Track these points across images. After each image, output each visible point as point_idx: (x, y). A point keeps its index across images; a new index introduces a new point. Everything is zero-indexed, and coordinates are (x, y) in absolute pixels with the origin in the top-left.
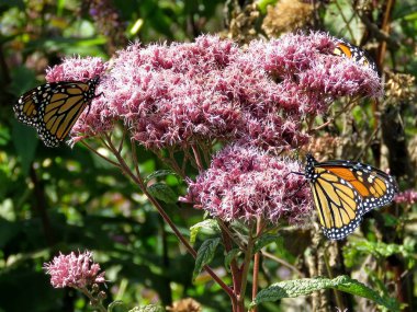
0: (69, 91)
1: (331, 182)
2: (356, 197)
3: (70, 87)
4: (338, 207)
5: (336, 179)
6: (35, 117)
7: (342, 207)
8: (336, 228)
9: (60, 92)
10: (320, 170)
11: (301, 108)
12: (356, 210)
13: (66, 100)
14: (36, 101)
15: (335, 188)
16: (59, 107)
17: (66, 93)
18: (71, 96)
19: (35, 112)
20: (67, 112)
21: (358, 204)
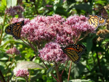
0: (17, 24)
1: (69, 51)
2: (77, 53)
3: (17, 23)
4: (74, 56)
5: (70, 50)
6: (10, 32)
7: (75, 56)
8: (76, 61)
9: (15, 25)
10: (66, 49)
11: (71, 34)
12: (78, 55)
13: (17, 27)
14: (10, 28)
15: (71, 52)
16: (16, 29)
17: (16, 25)
18: (18, 26)
19: (10, 31)
20: (18, 30)
21: (78, 54)
